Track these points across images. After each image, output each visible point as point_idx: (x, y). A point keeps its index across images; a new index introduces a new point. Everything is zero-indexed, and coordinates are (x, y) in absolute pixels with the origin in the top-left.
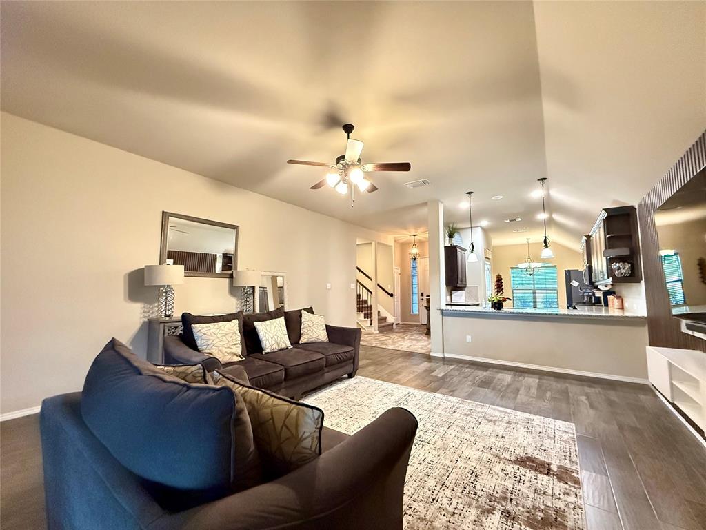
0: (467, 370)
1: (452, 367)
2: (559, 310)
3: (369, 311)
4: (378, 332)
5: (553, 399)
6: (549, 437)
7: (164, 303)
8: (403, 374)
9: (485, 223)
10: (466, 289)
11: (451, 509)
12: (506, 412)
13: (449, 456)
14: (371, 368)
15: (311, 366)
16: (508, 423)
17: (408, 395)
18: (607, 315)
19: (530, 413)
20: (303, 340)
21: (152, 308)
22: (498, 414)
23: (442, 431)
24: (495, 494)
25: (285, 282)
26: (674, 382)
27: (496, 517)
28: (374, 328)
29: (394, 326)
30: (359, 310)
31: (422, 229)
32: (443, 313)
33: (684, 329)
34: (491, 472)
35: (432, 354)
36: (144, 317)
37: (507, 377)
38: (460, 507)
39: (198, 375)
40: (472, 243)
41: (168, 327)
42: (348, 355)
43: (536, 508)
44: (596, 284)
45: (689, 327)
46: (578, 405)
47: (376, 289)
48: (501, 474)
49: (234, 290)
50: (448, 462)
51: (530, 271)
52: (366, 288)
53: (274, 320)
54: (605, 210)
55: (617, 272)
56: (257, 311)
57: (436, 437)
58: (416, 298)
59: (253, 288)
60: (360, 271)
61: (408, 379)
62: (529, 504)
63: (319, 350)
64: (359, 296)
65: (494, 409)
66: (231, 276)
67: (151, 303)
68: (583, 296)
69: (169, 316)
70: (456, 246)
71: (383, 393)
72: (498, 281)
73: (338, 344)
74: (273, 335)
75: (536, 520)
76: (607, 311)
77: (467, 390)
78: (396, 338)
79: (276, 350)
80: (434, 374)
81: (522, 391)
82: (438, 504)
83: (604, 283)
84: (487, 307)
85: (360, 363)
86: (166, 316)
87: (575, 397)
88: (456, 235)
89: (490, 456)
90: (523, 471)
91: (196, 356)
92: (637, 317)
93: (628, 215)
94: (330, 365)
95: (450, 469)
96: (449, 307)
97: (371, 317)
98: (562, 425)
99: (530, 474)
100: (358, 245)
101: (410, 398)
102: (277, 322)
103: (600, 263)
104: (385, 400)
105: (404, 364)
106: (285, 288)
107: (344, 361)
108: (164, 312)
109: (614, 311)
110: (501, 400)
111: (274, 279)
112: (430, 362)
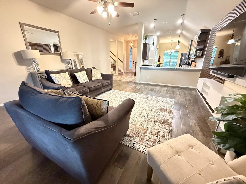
0: (147, 86)
1: (142, 86)
2: (176, 67)
3: (115, 68)
4: (118, 75)
5: (170, 93)
6: (168, 103)
7: (35, 66)
8: (127, 88)
9: (158, 34)
10: (149, 60)
11: (141, 122)
12: (157, 98)
13: (141, 110)
14: (117, 87)
15: (97, 87)
16: (157, 100)
17: (129, 94)
18: (190, 68)
19: (163, 97)
20: (93, 79)
21: (30, 68)
22: (155, 98)
23: (139, 103)
24: (152, 117)
25: (83, 57)
26: (203, 88)
27: (152, 122)
28: (117, 74)
29: (124, 73)
30: (112, 67)
31: (135, 36)
32: (141, 68)
33: (211, 73)
34: (151, 113)
35: (136, 82)
36: (28, 72)
37: (158, 88)
38: (143, 121)
39: (62, 92)
40: (153, 42)
41: (40, 75)
42: (109, 83)
43: (162, 119)
44: (190, 58)
45: (213, 72)
46: (176, 94)
47: (117, 60)
48: (154, 113)
49: (63, 60)
50: (140, 111)
51: (170, 53)
52: (114, 59)
53: (82, 72)
54: (201, 30)
55: (197, 54)
56: (74, 68)
57: (137, 105)
58: (131, 63)
59: (70, 59)
60: (111, 52)
61: (128, 90)
62: (160, 119)
63: (99, 82)
64: (111, 62)
65: (154, 97)
66: (60, 55)
67: (29, 66)
68: (185, 62)
69: (39, 71)
70: (147, 43)
71: (121, 94)
72: (159, 57)
73: (106, 80)
74: (82, 77)
75: (161, 122)
76: (191, 67)
77: (146, 92)
78: (124, 77)
79: (84, 82)
80: (137, 88)
81: (162, 91)
82: (138, 121)
83: (192, 58)
84: (155, 66)
85: (113, 85)
86: (37, 71)
87: (176, 92)
88: (147, 38)
89: (152, 109)
90: (160, 111)
91: (56, 86)
92: (199, 69)
93: (207, 33)
94: (104, 87)
95: (141, 113)
96: (142, 66)
97: (116, 70)
98: (171, 100)
99: (161, 112)
100: (110, 41)
101: (129, 95)
102: (83, 73)
103: (193, 51)
104: (122, 96)
105: (127, 85)
106: (83, 59)
107: (108, 85)
108: (36, 69)
109: (192, 67)
110: (156, 94)
111: (78, 56)
112: (135, 84)
